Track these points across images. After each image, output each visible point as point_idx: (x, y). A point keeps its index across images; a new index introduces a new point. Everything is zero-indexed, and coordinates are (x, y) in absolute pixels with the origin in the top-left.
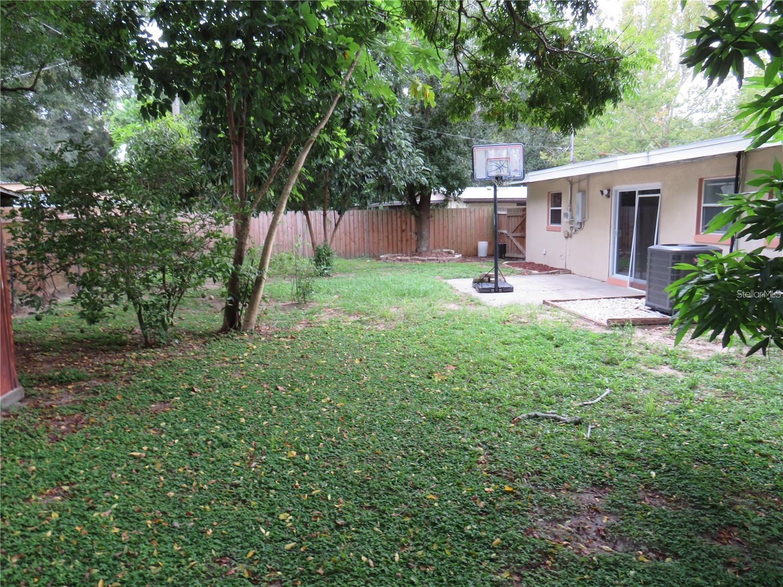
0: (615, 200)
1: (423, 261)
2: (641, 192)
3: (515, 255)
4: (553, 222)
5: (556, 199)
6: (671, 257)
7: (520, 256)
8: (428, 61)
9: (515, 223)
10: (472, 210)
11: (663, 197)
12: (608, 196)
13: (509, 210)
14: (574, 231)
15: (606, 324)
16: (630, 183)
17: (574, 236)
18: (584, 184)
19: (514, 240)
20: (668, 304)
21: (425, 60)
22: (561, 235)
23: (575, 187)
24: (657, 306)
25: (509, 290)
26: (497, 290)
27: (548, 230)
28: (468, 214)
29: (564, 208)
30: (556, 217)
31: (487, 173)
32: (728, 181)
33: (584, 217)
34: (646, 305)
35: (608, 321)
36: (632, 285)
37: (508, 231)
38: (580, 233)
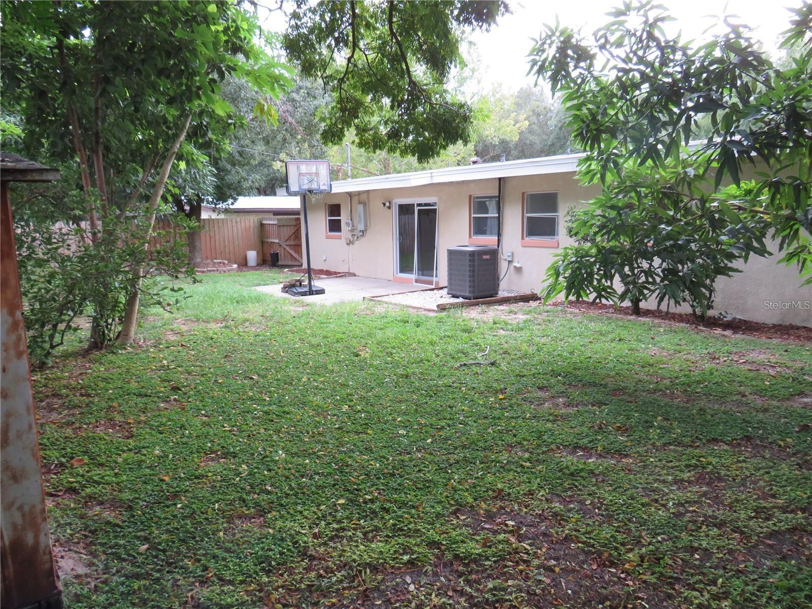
0: (395, 210)
1: (203, 272)
2: (419, 205)
3: (290, 263)
4: (331, 230)
5: (335, 210)
6: (468, 255)
7: (297, 263)
8: (276, 85)
9: (288, 232)
10: (238, 220)
11: (440, 209)
12: (389, 208)
13: (278, 220)
14: (356, 238)
15: (436, 309)
16: (409, 197)
17: (357, 243)
18: (363, 197)
19: (288, 249)
20: (468, 291)
21: (273, 84)
22: (343, 242)
23: (355, 199)
24: (458, 293)
25: (321, 292)
26: (311, 292)
27: (328, 237)
28: (234, 224)
29: (344, 218)
30: (335, 226)
31: (300, 186)
32: (491, 198)
33: (366, 226)
34: (448, 294)
35: (438, 306)
36: (417, 281)
37: (280, 239)
38: (362, 239)
